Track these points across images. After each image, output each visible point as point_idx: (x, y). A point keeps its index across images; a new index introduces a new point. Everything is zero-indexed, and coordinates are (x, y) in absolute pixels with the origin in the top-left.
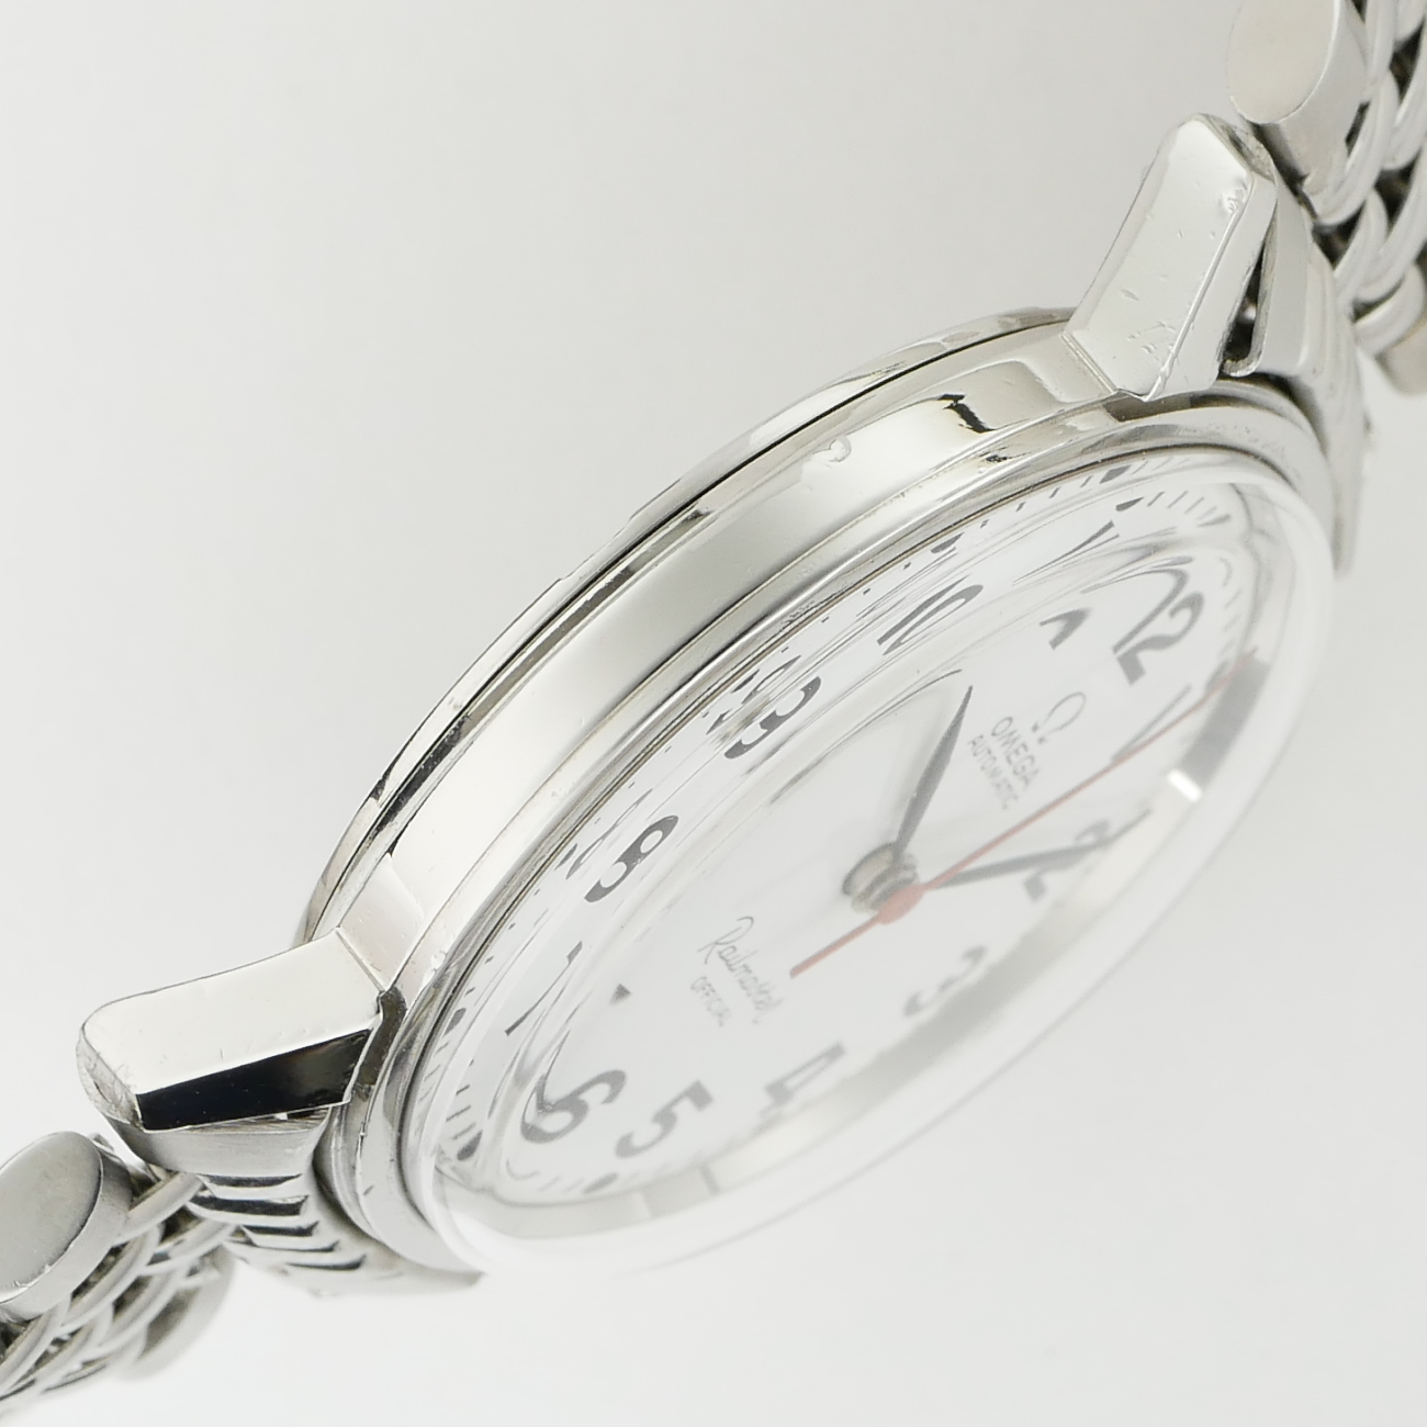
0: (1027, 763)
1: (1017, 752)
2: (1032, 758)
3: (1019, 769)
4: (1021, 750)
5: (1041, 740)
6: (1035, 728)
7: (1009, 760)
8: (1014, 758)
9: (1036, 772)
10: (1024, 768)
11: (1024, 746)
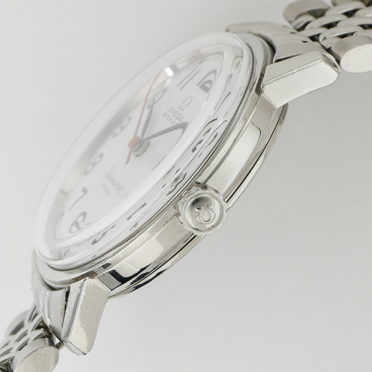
0: (179, 116)
1: (176, 114)
2: (180, 114)
3: (177, 117)
4: (177, 113)
5: (182, 110)
6: (179, 107)
7: (174, 116)
8: (175, 115)
9: (182, 117)
10: (179, 117)
11: (177, 112)
